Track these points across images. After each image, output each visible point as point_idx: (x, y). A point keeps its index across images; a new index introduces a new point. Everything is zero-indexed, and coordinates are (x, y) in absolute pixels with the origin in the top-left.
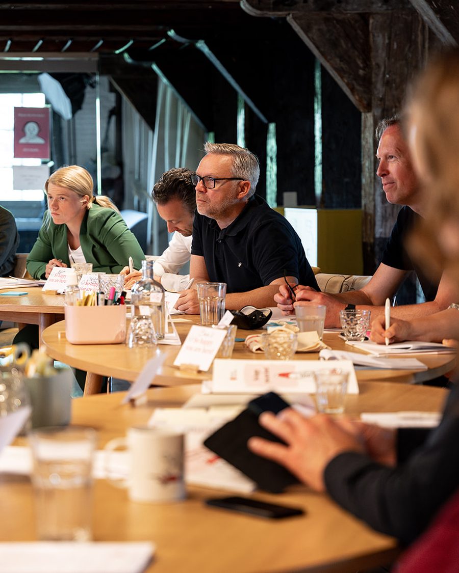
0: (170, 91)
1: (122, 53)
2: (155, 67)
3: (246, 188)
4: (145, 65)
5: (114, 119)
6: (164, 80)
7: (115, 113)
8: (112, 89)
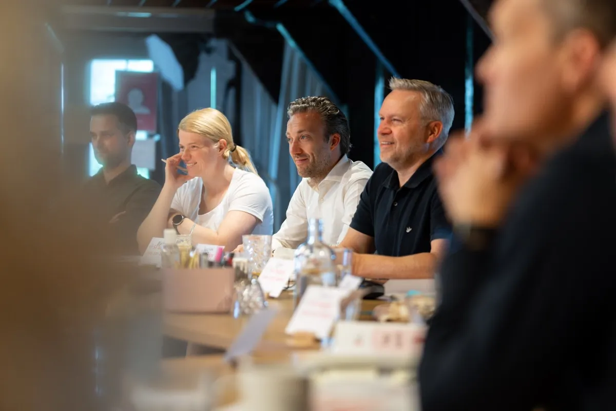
0: (299, 55)
1: (242, 11)
2: (281, 28)
3: (437, 129)
4: (269, 25)
5: (232, 92)
6: (291, 43)
7: (234, 85)
8: (231, 57)
